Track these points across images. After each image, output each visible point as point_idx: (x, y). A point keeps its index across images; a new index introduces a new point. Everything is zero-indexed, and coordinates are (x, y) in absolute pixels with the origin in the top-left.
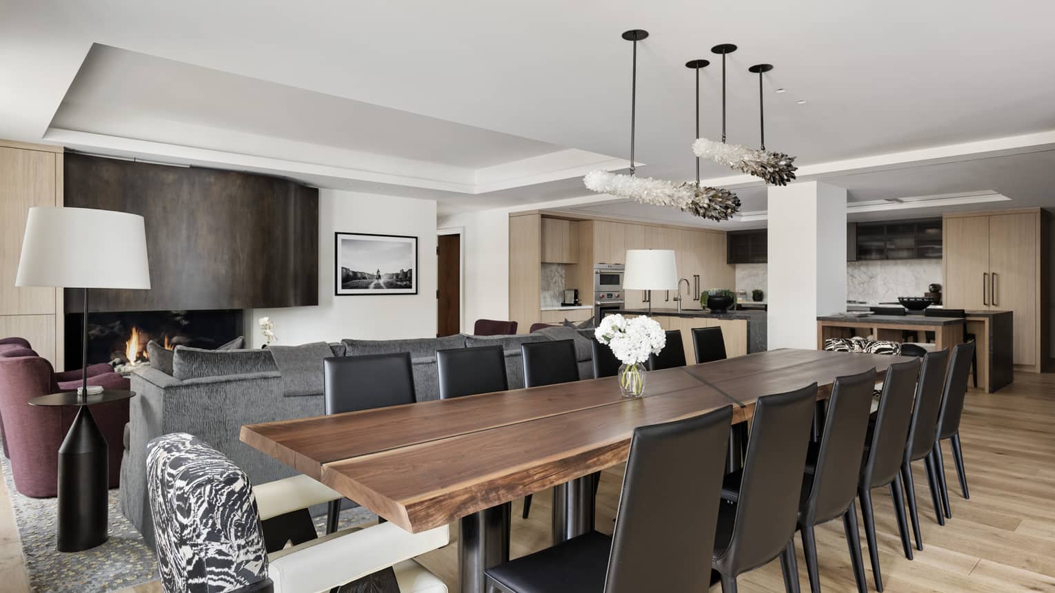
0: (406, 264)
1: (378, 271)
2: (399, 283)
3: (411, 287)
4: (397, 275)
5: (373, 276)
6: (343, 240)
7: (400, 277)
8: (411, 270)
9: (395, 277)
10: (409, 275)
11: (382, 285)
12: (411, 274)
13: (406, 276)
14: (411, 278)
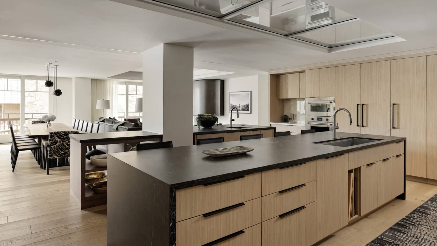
0: (247, 102)
1: (239, 105)
2: (245, 109)
3: (249, 111)
4: (245, 106)
5: (238, 106)
6: (231, 95)
7: (245, 107)
8: (249, 104)
9: (244, 107)
10: (248, 106)
11: (240, 110)
12: (249, 105)
13: (247, 106)
14: (249, 107)
